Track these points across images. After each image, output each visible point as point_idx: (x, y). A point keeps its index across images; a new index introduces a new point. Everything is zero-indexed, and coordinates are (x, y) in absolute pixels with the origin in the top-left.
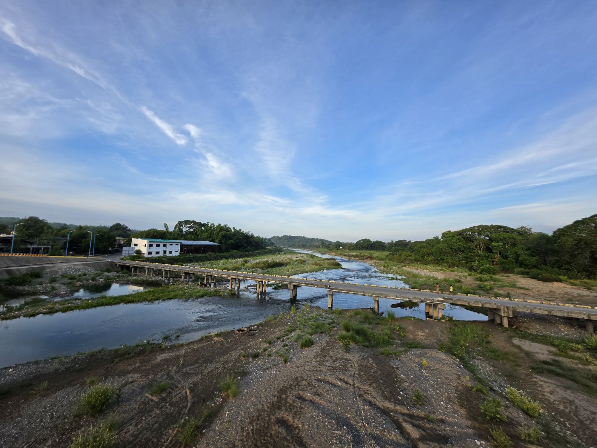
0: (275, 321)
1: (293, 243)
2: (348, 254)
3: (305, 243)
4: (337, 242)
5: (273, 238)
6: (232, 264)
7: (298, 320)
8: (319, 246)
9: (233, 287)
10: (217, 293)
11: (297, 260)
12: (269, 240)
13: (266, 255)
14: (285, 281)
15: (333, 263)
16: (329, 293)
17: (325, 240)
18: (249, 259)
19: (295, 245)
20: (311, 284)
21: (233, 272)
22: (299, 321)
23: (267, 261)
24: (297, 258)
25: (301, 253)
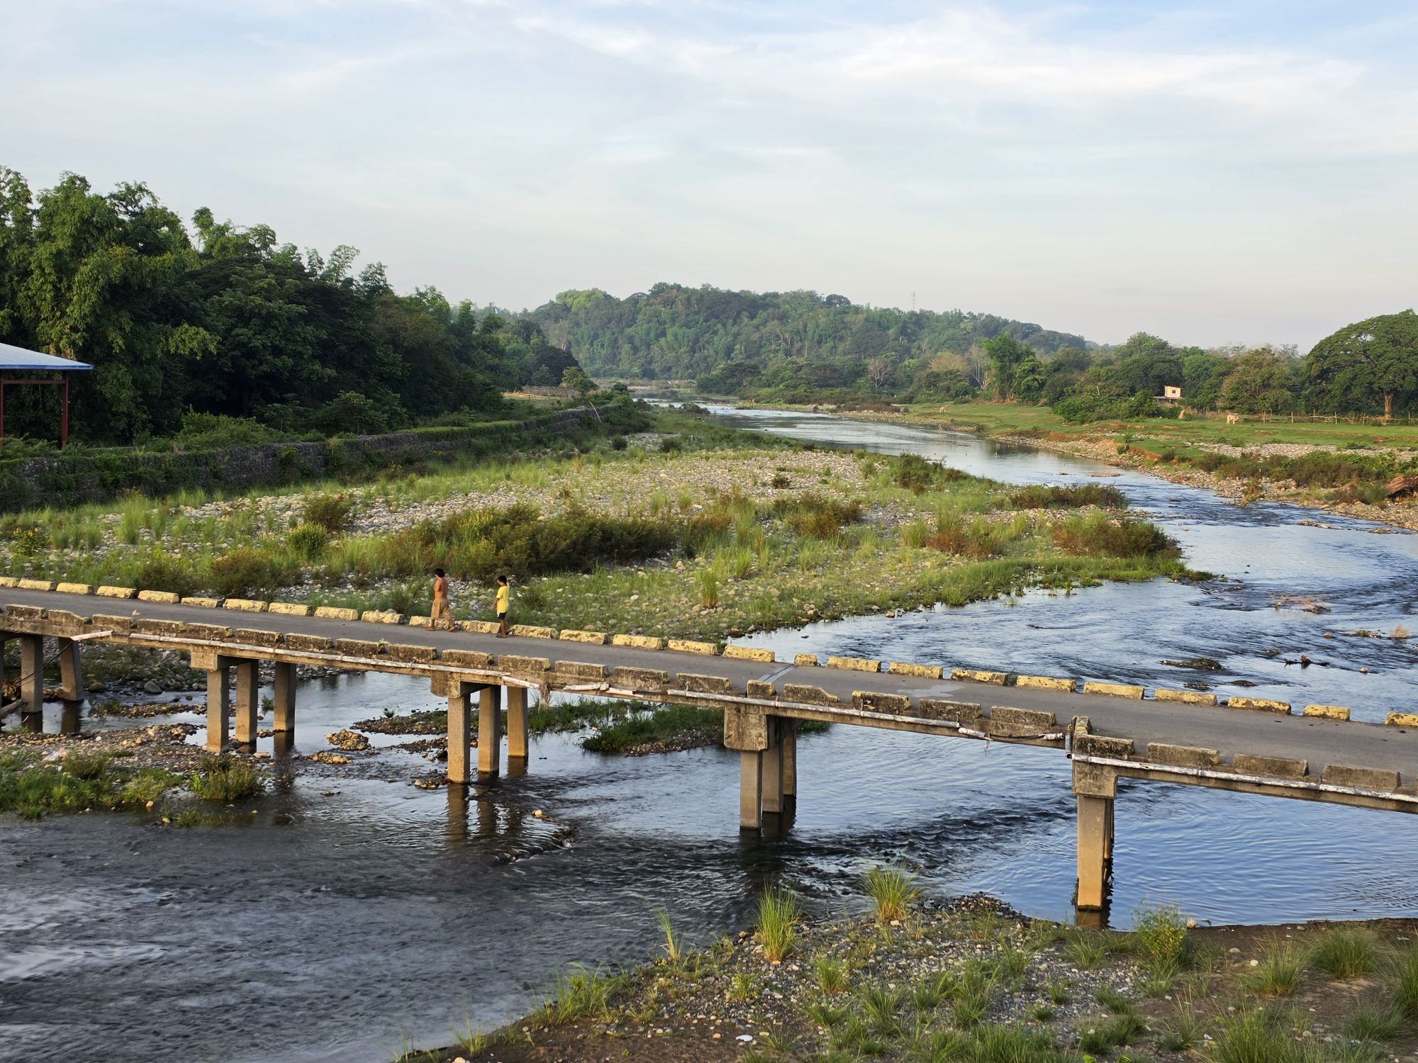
0: (626, 1021)
1: (738, 357)
2: (1236, 453)
3: (842, 358)
4: (1140, 342)
5: (560, 310)
6: (211, 536)
7: (823, 1011)
8: (975, 383)
9: (231, 733)
10: (98, 790)
11: (781, 508)
12: (528, 326)
13: (502, 463)
14: (695, 684)
15: (1103, 529)
16: (1085, 785)
17: (1031, 330)
18: (359, 492)
19: (754, 371)
20: (925, 710)
21: (232, 603)
22: (830, 1021)
23: (519, 515)
24: (780, 483)
25: (810, 446)
